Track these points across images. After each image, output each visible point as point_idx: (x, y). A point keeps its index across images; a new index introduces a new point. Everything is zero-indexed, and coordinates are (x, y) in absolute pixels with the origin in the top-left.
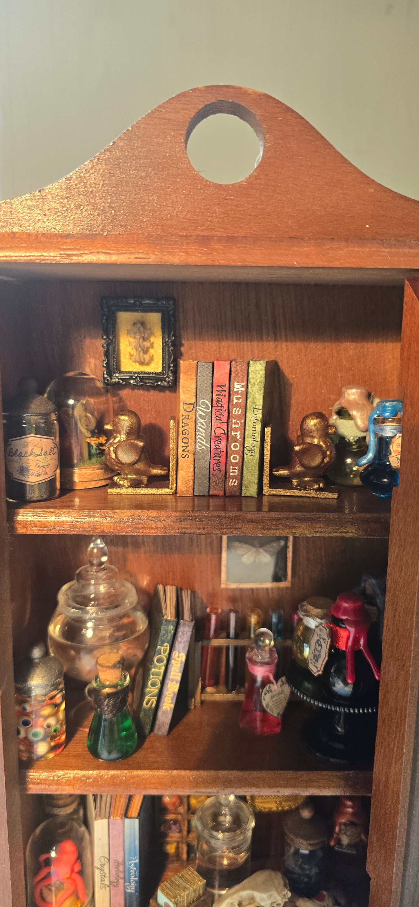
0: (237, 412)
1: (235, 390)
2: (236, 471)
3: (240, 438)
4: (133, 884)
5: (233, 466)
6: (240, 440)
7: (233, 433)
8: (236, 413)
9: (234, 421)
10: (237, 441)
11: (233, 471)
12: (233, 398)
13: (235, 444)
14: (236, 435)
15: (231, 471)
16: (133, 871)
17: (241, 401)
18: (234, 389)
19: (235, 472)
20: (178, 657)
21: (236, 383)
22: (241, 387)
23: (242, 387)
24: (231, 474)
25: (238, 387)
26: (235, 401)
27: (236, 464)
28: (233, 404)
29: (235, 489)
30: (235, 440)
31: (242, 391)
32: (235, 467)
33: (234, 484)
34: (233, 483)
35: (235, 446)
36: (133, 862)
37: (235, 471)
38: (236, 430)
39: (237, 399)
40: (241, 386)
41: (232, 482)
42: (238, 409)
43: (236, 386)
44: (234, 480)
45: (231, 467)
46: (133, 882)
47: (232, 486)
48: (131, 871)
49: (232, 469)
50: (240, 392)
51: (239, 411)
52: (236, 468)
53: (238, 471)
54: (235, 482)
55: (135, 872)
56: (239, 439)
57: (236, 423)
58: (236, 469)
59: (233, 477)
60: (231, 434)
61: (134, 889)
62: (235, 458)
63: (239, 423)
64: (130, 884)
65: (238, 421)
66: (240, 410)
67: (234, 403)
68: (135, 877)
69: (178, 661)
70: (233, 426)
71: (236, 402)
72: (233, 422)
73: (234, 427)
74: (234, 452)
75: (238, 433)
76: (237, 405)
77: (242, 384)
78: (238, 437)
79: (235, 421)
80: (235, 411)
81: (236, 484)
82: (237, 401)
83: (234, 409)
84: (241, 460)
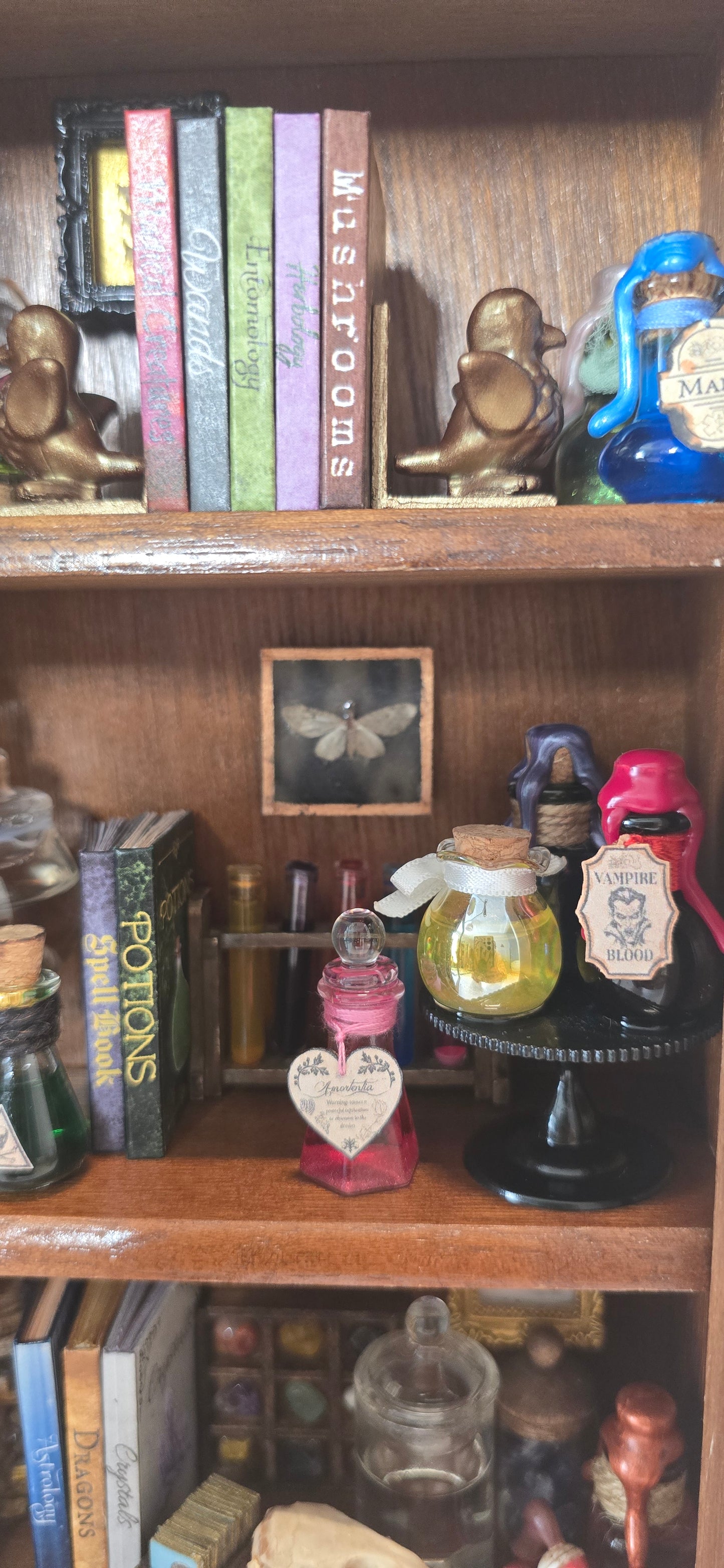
0: (343, 258)
1: (337, 192)
2: (350, 433)
3: (357, 333)
4: (49, 1504)
5: (338, 419)
6: (356, 340)
7: (336, 321)
8: (341, 262)
9: (336, 284)
10: (346, 342)
11: (340, 432)
12: (331, 218)
13: (341, 352)
14: (345, 327)
15: (335, 432)
16: (47, 1472)
17: (352, 225)
18: (331, 191)
19: (345, 437)
21: (337, 174)
22: (352, 185)
23: (357, 182)
24: (335, 442)
25: (346, 182)
26: (337, 225)
27: (347, 413)
28: (331, 235)
29: (347, 486)
30: (342, 339)
31: (354, 195)
32: (346, 423)
33: (344, 473)
34: (341, 469)
35: (344, 360)
36: (46, 1448)
37: (344, 432)
38: (343, 310)
39: (343, 218)
40: (351, 181)
41: (337, 467)
42: (346, 249)
43: (336, 182)
44: (345, 461)
45: (335, 422)
46: (49, 1499)
47: (338, 479)
48: (43, 1472)
49: (338, 427)
50: (350, 199)
51: (348, 255)
52: (349, 423)
53: (355, 434)
54: (346, 467)
55: (53, 1473)
56: (352, 339)
57: (343, 291)
58: (347, 427)
59: (340, 452)
60: (330, 322)
61: (53, 1515)
62: (343, 395)
63: (352, 292)
64: (44, 1504)
65: (349, 286)
66: (353, 252)
67: (335, 231)
68: (54, 1486)
70: (336, 300)
71: (340, 230)
72: (335, 287)
73: (340, 304)
74: (339, 377)
75: (350, 321)
76: (344, 237)
77: (355, 176)
78: (351, 333)
79: (341, 284)
80: (339, 254)
81: (349, 473)
82: (342, 225)
83: (336, 249)
84: (362, 398)
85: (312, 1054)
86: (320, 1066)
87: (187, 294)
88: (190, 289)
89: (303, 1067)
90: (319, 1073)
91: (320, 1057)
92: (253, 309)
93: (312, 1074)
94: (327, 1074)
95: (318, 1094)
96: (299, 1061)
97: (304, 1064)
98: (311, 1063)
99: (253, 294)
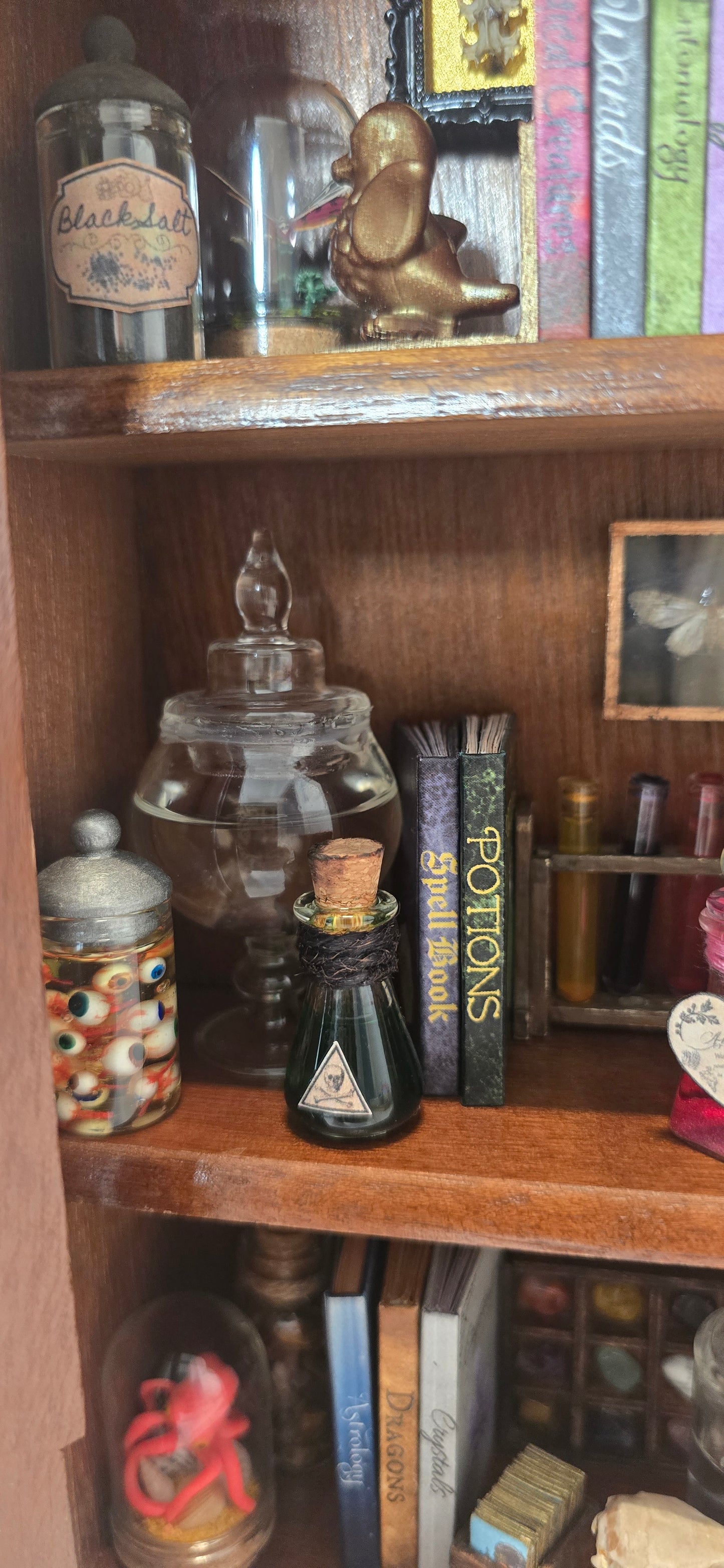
20: (438, 864)
69: (441, 877)
85: (700, 999)
86: (709, 1013)
87: (599, 64)
88: (603, 58)
89: (687, 1013)
90: (707, 1022)
91: (709, 1003)
92: (682, 78)
93: (699, 1022)
94: (717, 1023)
95: (706, 1046)
96: (682, 1007)
97: (689, 1010)
98: (698, 1009)
99: (684, 58)
